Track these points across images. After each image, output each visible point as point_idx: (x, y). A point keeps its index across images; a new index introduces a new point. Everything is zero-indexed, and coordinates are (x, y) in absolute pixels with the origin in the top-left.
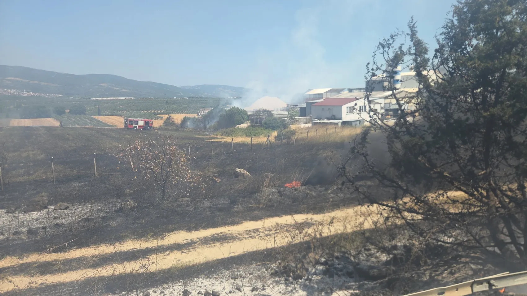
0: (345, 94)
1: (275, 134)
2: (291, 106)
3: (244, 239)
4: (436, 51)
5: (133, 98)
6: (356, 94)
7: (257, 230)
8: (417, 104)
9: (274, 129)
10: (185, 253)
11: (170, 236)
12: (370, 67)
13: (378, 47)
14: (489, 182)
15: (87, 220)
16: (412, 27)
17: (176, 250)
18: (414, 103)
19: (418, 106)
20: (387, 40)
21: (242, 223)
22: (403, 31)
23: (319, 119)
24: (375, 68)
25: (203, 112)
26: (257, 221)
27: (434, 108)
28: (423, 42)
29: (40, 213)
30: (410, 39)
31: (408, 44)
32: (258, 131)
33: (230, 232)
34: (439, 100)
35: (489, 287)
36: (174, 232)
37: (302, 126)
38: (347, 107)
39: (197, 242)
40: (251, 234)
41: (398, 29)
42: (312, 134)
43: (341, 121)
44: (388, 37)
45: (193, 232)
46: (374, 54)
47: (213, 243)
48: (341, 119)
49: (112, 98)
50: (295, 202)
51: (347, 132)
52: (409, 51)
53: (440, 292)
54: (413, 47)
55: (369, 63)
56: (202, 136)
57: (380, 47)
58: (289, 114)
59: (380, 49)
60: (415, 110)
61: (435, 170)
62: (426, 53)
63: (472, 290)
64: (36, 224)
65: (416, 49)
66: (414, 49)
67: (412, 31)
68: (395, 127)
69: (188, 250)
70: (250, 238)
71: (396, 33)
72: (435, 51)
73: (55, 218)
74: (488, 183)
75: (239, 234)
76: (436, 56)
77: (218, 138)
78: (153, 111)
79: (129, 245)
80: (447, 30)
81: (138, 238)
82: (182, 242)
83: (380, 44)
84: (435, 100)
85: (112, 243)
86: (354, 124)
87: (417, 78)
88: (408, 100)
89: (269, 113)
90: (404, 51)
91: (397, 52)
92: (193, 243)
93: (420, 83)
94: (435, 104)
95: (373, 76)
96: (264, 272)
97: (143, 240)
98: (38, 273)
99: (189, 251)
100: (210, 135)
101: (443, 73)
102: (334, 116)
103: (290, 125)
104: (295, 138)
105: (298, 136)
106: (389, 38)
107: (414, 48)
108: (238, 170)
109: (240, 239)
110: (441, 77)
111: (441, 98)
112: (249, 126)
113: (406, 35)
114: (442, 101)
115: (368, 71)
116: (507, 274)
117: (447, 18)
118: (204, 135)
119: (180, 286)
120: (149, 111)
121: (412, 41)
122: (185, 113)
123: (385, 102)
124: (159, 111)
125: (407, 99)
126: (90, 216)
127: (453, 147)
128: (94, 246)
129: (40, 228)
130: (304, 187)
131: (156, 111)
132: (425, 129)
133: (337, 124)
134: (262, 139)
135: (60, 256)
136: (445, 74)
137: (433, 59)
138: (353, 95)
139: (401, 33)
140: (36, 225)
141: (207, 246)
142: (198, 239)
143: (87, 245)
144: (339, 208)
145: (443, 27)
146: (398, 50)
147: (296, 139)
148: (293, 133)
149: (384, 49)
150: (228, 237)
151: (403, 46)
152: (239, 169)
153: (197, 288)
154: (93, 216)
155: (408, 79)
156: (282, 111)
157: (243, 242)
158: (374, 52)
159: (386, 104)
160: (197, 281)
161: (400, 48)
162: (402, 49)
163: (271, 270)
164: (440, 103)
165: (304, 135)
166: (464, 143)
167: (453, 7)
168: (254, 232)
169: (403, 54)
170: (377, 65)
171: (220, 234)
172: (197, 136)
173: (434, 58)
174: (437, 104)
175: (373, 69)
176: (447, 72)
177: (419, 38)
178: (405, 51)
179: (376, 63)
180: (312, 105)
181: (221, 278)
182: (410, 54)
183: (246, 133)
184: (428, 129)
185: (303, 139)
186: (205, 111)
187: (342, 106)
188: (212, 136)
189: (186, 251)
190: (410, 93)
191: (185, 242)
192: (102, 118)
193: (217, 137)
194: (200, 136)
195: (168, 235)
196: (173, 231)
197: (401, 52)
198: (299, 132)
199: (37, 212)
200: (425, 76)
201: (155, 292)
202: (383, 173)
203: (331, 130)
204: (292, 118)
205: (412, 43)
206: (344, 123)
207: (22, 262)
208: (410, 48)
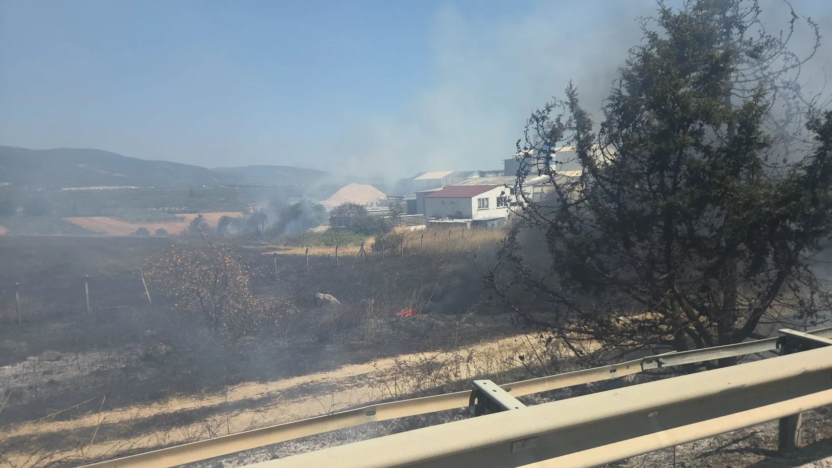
0: (475, 180)
1: (371, 241)
2: (394, 198)
3: (347, 388)
4: (603, 125)
5: (133, 187)
6: (490, 179)
7: (365, 376)
8: (581, 192)
9: (368, 233)
10: (262, 411)
11: (235, 390)
12: (522, 145)
13: (531, 121)
14: (673, 287)
15: (98, 373)
16: (571, 95)
17: (248, 408)
18: (578, 191)
19: (583, 194)
20: (541, 112)
21: (341, 368)
22: (561, 101)
23: (438, 218)
24: (528, 147)
25: (253, 209)
26: (362, 364)
27: (603, 197)
28: (585, 113)
29: (15, 367)
30: (570, 109)
31: (567, 115)
32: (344, 237)
33: (325, 381)
34: (608, 187)
35: (658, 366)
36: (240, 385)
37: (412, 228)
38: (479, 200)
39: (278, 396)
40: (356, 381)
41: (555, 98)
42: (428, 240)
43: (470, 220)
44: (542, 108)
45: (269, 383)
46: (526, 129)
47: (302, 396)
48: (470, 217)
49: (97, 188)
50: (415, 337)
51: (480, 237)
52: (570, 125)
53: (612, 369)
54: (574, 119)
55: (519, 141)
56: (255, 247)
57: (533, 120)
58: (391, 210)
59: (533, 122)
60: (579, 200)
61: (606, 275)
62: (590, 129)
63: (642, 368)
64: (16, 382)
65: (578, 123)
66: (575, 122)
67: (571, 99)
68: (557, 222)
69: (266, 408)
70: (355, 388)
71: (553, 103)
72: (601, 125)
73: (45, 373)
74: (671, 290)
75: (339, 383)
76: (602, 131)
77: (280, 250)
78: (167, 209)
79: (175, 405)
80: (614, 102)
81: (186, 395)
82: (255, 397)
83: (533, 116)
84: (603, 187)
85: (148, 404)
86: (489, 224)
87: (580, 159)
88: (571, 188)
89: (360, 209)
90: (562, 125)
91: (554, 125)
92: (273, 398)
93: (584, 166)
94: (604, 192)
95: (527, 157)
96: (382, 429)
97: (194, 397)
98: (41, 448)
99: (268, 409)
100: (265, 245)
101: (612, 153)
102: (459, 213)
103: (392, 227)
104: (403, 246)
105: (407, 244)
106: (544, 109)
107: (576, 120)
108: (321, 296)
109: (341, 390)
110: (610, 157)
111: (611, 185)
112: (328, 231)
113: (565, 105)
114: (612, 188)
115: (519, 150)
116: (675, 352)
117: (613, 88)
118: (257, 245)
119: (263, 453)
120: (161, 209)
121: (572, 111)
122: (221, 212)
123: (534, 192)
124: (177, 209)
125: (569, 186)
126: (103, 367)
127: (628, 245)
128: (120, 408)
129: (24, 387)
130: (426, 315)
131: (172, 208)
132: (593, 223)
133: (465, 224)
134: (352, 250)
135: (69, 425)
136: (615, 154)
137: (599, 136)
138: (487, 181)
139: (558, 103)
140: (15, 384)
141: (294, 400)
142: (279, 391)
143: (108, 408)
144: (479, 341)
145: (609, 99)
146: (555, 123)
147: (404, 248)
148: (400, 239)
149: (538, 123)
150: (323, 387)
151: (561, 117)
152: (323, 295)
153: (289, 454)
154: (106, 368)
155: (569, 160)
156: (379, 206)
157: (346, 392)
158: (526, 127)
159: (536, 195)
160: (288, 445)
161: (558, 120)
162: (561, 122)
163: (392, 426)
164: (611, 190)
165: (417, 242)
166: (641, 239)
167: (620, 71)
168: (361, 379)
169: (561, 128)
170: (530, 143)
171: (311, 384)
172: (245, 247)
173: (601, 134)
174: (607, 191)
175: (526, 148)
176: (618, 151)
177: (581, 108)
178: (564, 125)
179: (528, 141)
180: (426, 196)
181: (323, 439)
182: (571, 128)
183: (326, 240)
184: (596, 223)
185: (414, 248)
186: (255, 208)
187: (471, 197)
188: (270, 246)
189: (263, 409)
190: (573, 178)
191: (259, 396)
192: (79, 221)
193: (279, 247)
194: (251, 247)
195: (231, 388)
196: (238, 383)
197: (559, 126)
198: (409, 237)
199: (10, 367)
200: (590, 157)
201: (231, 462)
202: (542, 283)
203: (457, 234)
204: (395, 216)
205: (572, 114)
206: (476, 223)
207: (9, 436)
208: (570, 120)
